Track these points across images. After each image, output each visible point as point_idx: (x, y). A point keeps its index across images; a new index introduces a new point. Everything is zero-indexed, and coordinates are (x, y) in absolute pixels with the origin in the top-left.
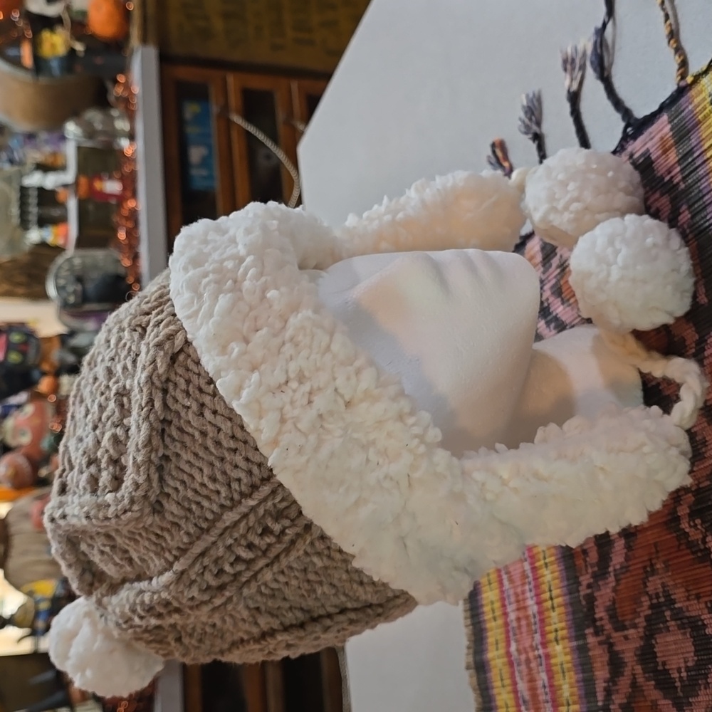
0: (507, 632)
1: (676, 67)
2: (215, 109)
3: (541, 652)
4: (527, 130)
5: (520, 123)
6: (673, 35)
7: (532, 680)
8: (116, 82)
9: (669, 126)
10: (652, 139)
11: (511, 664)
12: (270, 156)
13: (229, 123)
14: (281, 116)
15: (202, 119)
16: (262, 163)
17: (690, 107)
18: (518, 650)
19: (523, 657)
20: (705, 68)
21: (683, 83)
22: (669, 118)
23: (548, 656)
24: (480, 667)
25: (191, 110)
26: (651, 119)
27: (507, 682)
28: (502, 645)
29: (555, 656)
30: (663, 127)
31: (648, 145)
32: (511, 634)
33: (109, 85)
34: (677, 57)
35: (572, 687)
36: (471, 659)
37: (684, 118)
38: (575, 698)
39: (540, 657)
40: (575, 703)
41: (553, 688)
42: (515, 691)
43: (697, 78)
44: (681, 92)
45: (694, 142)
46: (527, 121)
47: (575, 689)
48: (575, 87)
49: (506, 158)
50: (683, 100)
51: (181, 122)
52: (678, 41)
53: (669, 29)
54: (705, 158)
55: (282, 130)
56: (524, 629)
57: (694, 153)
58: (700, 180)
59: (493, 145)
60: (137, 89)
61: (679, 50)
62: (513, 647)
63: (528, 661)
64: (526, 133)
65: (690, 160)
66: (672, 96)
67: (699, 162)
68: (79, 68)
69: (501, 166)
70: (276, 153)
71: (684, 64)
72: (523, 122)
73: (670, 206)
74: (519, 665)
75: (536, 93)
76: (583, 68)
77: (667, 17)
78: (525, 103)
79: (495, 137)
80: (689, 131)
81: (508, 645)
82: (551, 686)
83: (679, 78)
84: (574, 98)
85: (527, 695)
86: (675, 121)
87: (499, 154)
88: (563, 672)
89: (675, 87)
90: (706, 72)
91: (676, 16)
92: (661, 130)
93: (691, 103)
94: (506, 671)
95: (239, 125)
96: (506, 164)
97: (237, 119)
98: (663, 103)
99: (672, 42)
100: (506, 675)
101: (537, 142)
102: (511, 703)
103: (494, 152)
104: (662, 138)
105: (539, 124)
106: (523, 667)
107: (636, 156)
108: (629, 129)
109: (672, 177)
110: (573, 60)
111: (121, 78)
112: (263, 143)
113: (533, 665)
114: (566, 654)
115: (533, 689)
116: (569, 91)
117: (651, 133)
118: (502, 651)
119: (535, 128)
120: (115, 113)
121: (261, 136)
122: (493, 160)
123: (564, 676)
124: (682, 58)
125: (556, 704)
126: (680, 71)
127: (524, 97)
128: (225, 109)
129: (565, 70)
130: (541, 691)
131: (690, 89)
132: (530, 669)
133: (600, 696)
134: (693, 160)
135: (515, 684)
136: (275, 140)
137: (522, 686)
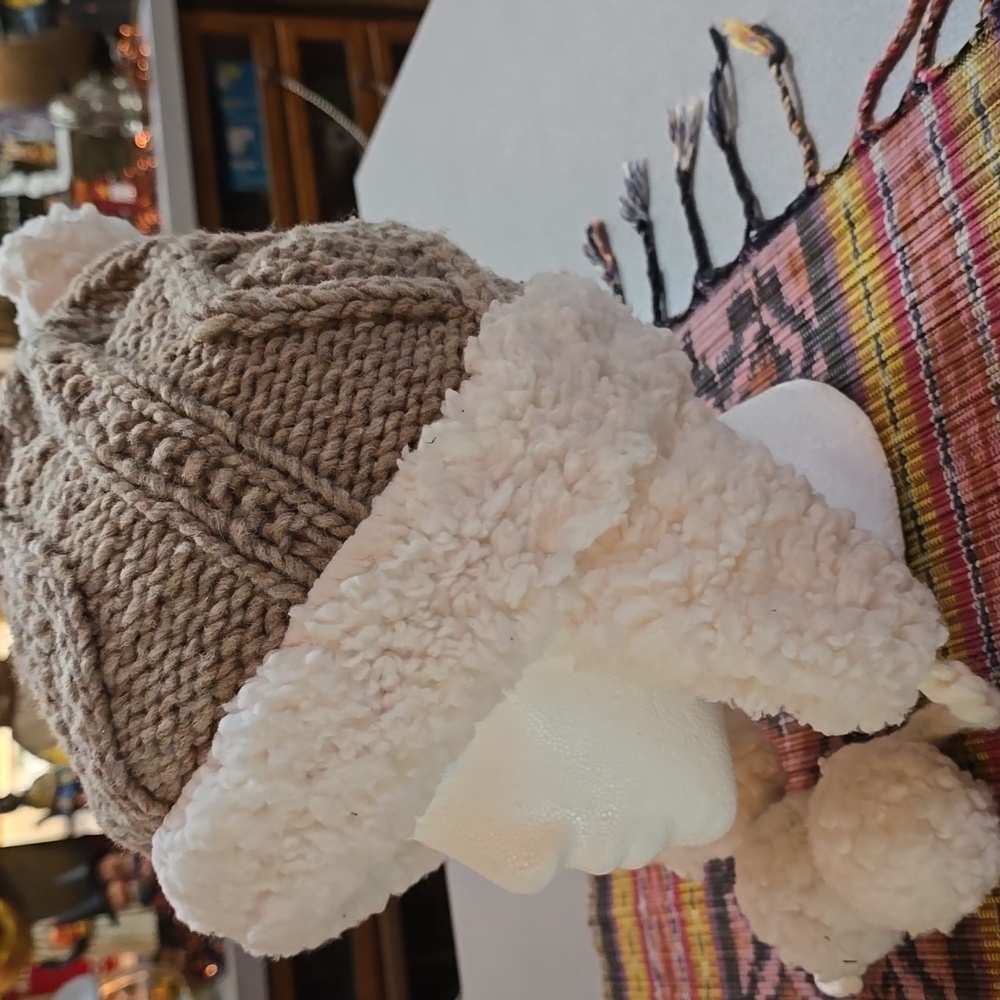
0: (635, 883)
1: (802, 160)
2: (261, 73)
3: (674, 915)
4: (631, 215)
5: (620, 205)
6: (796, 116)
7: (665, 950)
8: (119, 37)
9: (798, 240)
10: (778, 253)
11: (640, 925)
12: (343, 135)
13: (282, 93)
14: (355, 76)
15: (244, 86)
16: (334, 145)
17: (822, 218)
18: (648, 909)
19: (654, 919)
20: (837, 167)
21: (812, 183)
22: (799, 227)
23: (683, 923)
24: (605, 924)
25: (227, 75)
26: (778, 225)
27: (638, 947)
28: (630, 899)
29: (692, 924)
30: (789, 239)
31: (775, 261)
32: (640, 886)
33: (110, 39)
34: (801, 147)
35: (712, 965)
36: (594, 913)
37: (815, 232)
38: (716, 980)
39: (673, 921)
40: (716, 987)
41: (691, 966)
42: (647, 961)
43: (829, 178)
44: (811, 194)
45: (828, 266)
46: (631, 202)
47: (716, 969)
48: (685, 165)
49: (608, 248)
50: (813, 206)
51: (214, 95)
52: (802, 124)
53: (788, 109)
54: (841, 291)
55: (358, 97)
56: (655, 882)
57: (828, 281)
58: (836, 321)
59: (590, 231)
60: (148, 50)
61: (804, 136)
62: (643, 905)
63: (660, 926)
64: (630, 220)
65: (824, 290)
66: (800, 198)
67: (834, 295)
68: (64, 21)
69: (601, 259)
70: (351, 132)
71: (812, 155)
72: (626, 203)
73: (802, 350)
74: (650, 927)
75: (641, 164)
76: (695, 138)
77: (785, 92)
78: (628, 175)
79: (594, 220)
80: (822, 250)
81: (636, 902)
82: (688, 961)
83: (807, 174)
84: (686, 179)
85: (660, 967)
86: (806, 234)
87: (599, 244)
88: (701, 945)
89: (801, 188)
90: (840, 171)
91: (797, 92)
92: (789, 243)
93: (822, 212)
94: (635, 932)
95: (295, 95)
96: (608, 258)
97: (294, 86)
98: (791, 206)
99: (794, 125)
100: (636, 939)
101: (643, 234)
102: (643, 975)
103: (591, 241)
104: (790, 255)
105: (645, 207)
106: (655, 932)
107: (761, 273)
108: (753, 233)
109: (804, 310)
110: (683, 126)
111: (126, 31)
112: (332, 119)
113: (667, 930)
114: (705, 923)
115: (667, 962)
116: (679, 170)
117: (777, 245)
118: (629, 908)
119: (641, 215)
120: (120, 83)
121: (327, 108)
122: (592, 251)
123: (702, 949)
124: (808, 147)
125: (695, 986)
126: (808, 165)
127: (625, 167)
128: (276, 72)
129: (673, 138)
130: (676, 965)
131: (822, 192)
132: (663, 936)
133: (745, 981)
134: (828, 291)
135: (645, 952)
136: (349, 113)
137: (655, 956)
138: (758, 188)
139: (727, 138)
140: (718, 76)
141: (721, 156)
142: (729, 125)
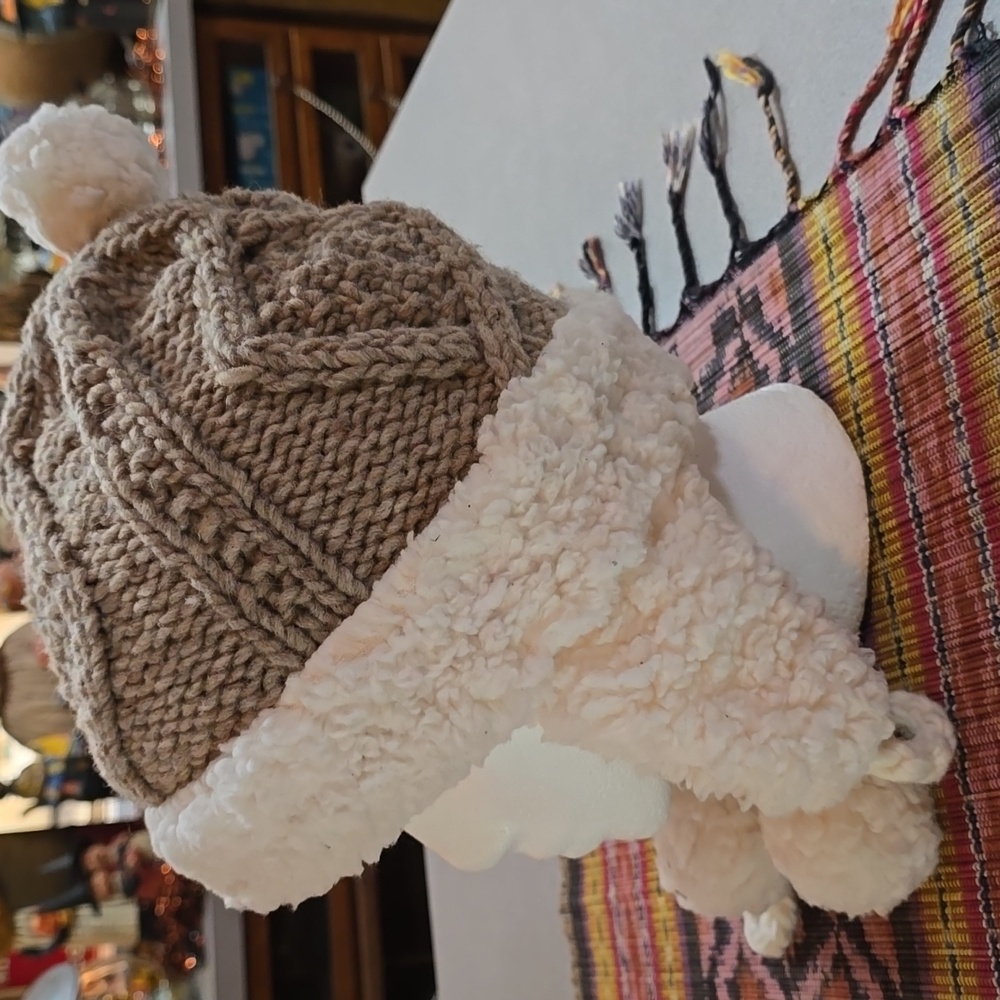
0: (606, 873)
1: (785, 186)
2: (273, 81)
3: (642, 902)
4: (625, 232)
5: (615, 223)
6: (781, 145)
7: (632, 936)
8: (135, 39)
9: (779, 261)
10: (760, 273)
11: (609, 912)
12: (352, 144)
13: (294, 100)
14: (366, 88)
15: (256, 93)
16: (343, 155)
17: (802, 241)
18: (617, 897)
19: (623, 906)
20: (817, 194)
21: (793, 208)
22: (780, 249)
23: (650, 910)
24: (576, 912)
25: (240, 81)
26: (761, 246)
27: (606, 934)
28: (600, 888)
29: (658, 910)
30: (771, 259)
31: (757, 281)
32: (610, 876)
33: (126, 42)
34: (785, 174)
35: (675, 950)
36: (565, 900)
37: (795, 254)
38: (678, 965)
39: (640, 908)
40: (679, 971)
41: (655, 950)
42: (614, 947)
43: (810, 204)
44: (792, 218)
45: (805, 287)
46: (625, 221)
47: (679, 954)
48: (677, 187)
49: (602, 264)
50: (793, 230)
51: (226, 100)
52: (786, 152)
53: (774, 138)
54: (817, 311)
55: (368, 108)
56: (625, 871)
57: (805, 301)
58: (811, 338)
59: (586, 246)
60: (163, 54)
61: (788, 163)
62: (612, 893)
63: (628, 913)
64: (624, 237)
65: (801, 309)
66: (782, 222)
67: (810, 315)
68: (82, 22)
69: (595, 273)
70: (360, 141)
71: (795, 182)
72: (620, 221)
73: (779, 365)
74: (619, 915)
75: (636, 184)
76: (687, 161)
77: (772, 121)
78: (623, 194)
79: (590, 236)
80: (800, 272)
81: (607, 890)
82: (653, 946)
83: (790, 200)
84: (677, 200)
85: (626, 952)
86: (786, 256)
87: (594, 258)
88: (666, 931)
89: (784, 212)
90: (819, 198)
91: (783, 122)
92: (771, 264)
93: (802, 236)
94: (604, 920)
95: (307, 103)
96: (602, 272)
97: (305, 95)
98: (773, 229)
99: (779, 153)
100: (605, 926)
101: (635, 251)
102: (610, 960)
103: (587, 256)
104: (771, 275)
105: (639, 226)
106: (623, 919)
107: (744, 292)
108: (738, 254)
109: (782, 328)
110: (676, 150)
111: (142, 35)
112: (342, 128)
113: (634, 917)
114: (669, 909)
115: (633, 948)
116: (671, 192)
117: (760, 266)
118: (599, 896)
119: (634, 232)
120: (134, 86)
121: (337, 118)
122: (586, 266)
123: (667, 936)
124: (791, 174)
125: (658, 971)
126: (790, 192)
127: (621, 186)
128: (288, 80)
129: (667, 161)
130: (641, 951)
131: (803, 217)
132: (630, 923)
133: (705, 965)
134: (805, 311)
135: (613, 938)
136: (359, 124)
137: (622, 942)
138: (745, 212)
139: (717, 164)
140: (710, 104)
141: (711, 180)
142: (719, 151)
